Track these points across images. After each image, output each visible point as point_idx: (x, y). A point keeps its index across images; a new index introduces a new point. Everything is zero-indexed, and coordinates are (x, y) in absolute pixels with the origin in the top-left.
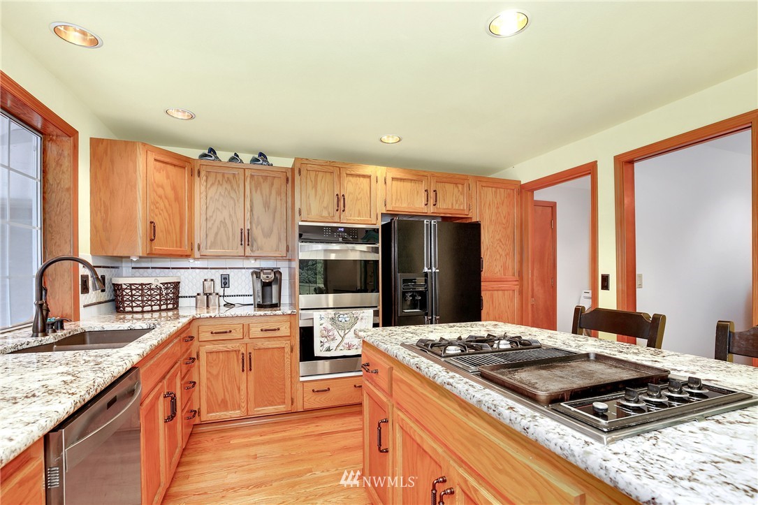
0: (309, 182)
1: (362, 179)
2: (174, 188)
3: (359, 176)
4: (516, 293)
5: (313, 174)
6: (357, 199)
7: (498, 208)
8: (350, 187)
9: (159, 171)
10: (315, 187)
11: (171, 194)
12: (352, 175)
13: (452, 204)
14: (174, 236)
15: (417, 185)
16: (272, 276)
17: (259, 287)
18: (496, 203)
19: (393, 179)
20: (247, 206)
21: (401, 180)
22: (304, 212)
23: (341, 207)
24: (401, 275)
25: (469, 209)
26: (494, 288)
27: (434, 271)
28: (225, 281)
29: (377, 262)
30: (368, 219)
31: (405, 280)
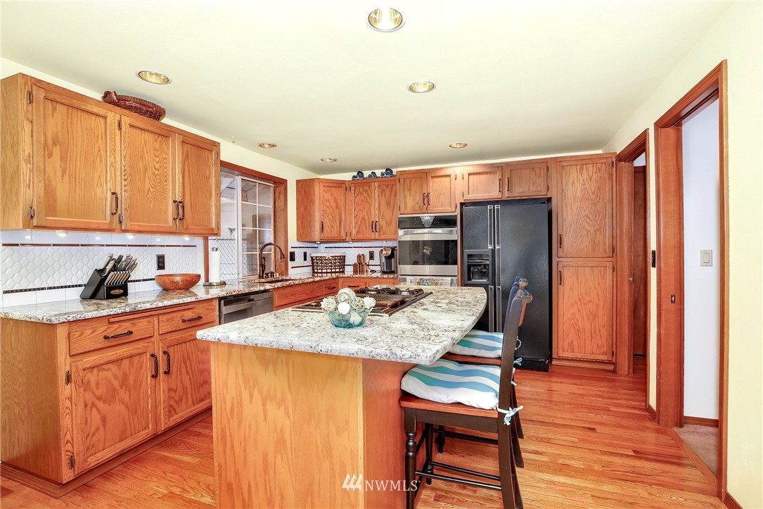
0: (405, 187)
1: (444, 178)
3: (442, 176)
4: (609, 271)
5: (408, 180)
6: (440, 194)
7: (584, 184)
8: (434, 186)
9: (326, 192)
10: (410, 190)
12: (436, 177)
13: (529, 187)
14: (336, 229)
15: (492, 175)
16: (390, 252)
17: (384, 260)
18: (581, 179)
19: (469, 174)
20: (376, 208)
21: (477, 174)
22: (402, 209)
23: (426, 202)
24: (467, 251)
25: (548, 189)
26: (580, 264)
27: (497, 247)
28: (372, 257)
29: (456, 241)
30: (449, 209)
31: (470, 256)
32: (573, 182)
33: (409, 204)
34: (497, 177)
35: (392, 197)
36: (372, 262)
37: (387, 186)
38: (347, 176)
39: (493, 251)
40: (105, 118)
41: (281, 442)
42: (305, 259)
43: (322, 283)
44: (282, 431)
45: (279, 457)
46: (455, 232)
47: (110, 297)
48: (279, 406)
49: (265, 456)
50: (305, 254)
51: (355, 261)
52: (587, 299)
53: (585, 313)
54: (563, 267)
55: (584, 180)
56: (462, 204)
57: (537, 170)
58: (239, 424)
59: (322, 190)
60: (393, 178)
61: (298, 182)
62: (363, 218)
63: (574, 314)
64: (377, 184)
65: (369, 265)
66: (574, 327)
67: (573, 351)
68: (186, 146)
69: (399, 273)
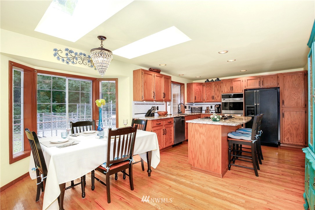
0: (224, 84)
1: (238, 81)
2: (200, 89)
3: (237, 81)
4: (304, 113)
5: (225, 82)
6: (237, 87)
8: (235, 84)
9: (197, 87)
10: (226, 85)
11: (199, 91)
12: (235, 81)
13: (271, 84)
14: (200, 98)
15: (256, 80)
16: (218, 106)
17: (216, 109)
18: (292, 80)
19: (247, 80)
20: (213, 91)
21: (250, 80)
22: (223, 92)
23: (232, 89)
24: (247, 106)
25: (278, 84)
26: (291, 110)
27: (258, 104)
28: (211, 107)
29: (243, 102)
30: (240, 92)
31: (248, 107)
32: (288, 81)
33: (226, 90)
34: (258, 80)
35: (219, 88)
36: (211, 109)
37: (217, 84)
38: (203, 81)
39: (256, 106)
40: (152, 75)
41: (203, 142)
42: (189, 108)
43: (197, 116)
44: (204, 140)
45: (203, 145)
46: (242, 100)
47: (152, 116)
48: (203, 135)
49: (200, 145)
50: (189, 106)
51: (206, 109)
52: (294, 123)
53: (293, 128)
54: (284, 111)
55: (293, 81)
56: (245, 90)
57: (274, 78)
58: (194, 139)
59: (195, 86)
60: (219, 81)
61: (187, 84)
62: (209, 95)
63: (289, 128)
64: (214, 84)
65: (210, 110)
66: (289, 133)
67: (289, 141)
68: (165, 79)
69: (222, 113)
